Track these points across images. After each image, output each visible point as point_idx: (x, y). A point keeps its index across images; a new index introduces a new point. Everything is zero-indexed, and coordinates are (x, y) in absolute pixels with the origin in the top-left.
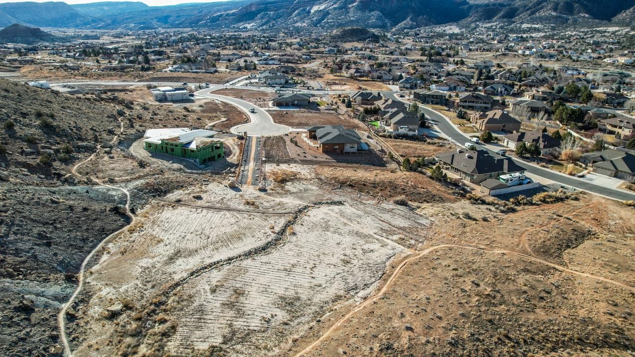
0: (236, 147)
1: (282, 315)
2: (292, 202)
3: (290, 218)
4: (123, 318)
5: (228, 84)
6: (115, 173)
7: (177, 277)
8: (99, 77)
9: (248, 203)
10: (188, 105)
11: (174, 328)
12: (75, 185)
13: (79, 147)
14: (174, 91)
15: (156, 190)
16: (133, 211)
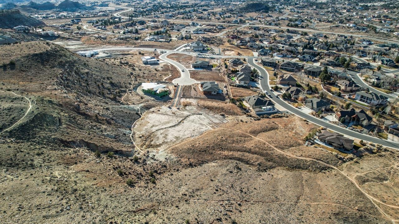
0: (173, 91)
1: (175, 140)
2: (186, 113)
3: (183, 118)
4: (142, 138)
5: (175, 50)
6: (134, 101)
7: (153, 131)
8: (116, 44)
9: (173, 113)
10: (156, 67)
11: (153, 140)
12: (124, 105)
13: (122, 91)
14: (151, 59)
15: (147, 108)
16: (141, 114)
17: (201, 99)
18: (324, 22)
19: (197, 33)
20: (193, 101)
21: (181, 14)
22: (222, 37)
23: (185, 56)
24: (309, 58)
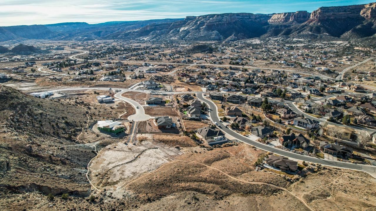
0: (129, 127)
1: (132, 175)
2: (142, 148)
3: (140, 153)
4: (99, 176)
5: (129, 89)
6: (90, 139)
7: (110, 168)
8: (71, 85)
9: (129, 149)
10: (111, 105)
11: (109, 178)
12: (79, 144)
13: (77, 130)
14: (106, 98)
15: (103, 145)
16: (97, 152)
17: (156, 133)
18: (260, 59)
19: (150, 73)
20: (149, 136)
21: (134, 56)
22: (173, 75)
23: (139, 94)
24: (251, 91)
